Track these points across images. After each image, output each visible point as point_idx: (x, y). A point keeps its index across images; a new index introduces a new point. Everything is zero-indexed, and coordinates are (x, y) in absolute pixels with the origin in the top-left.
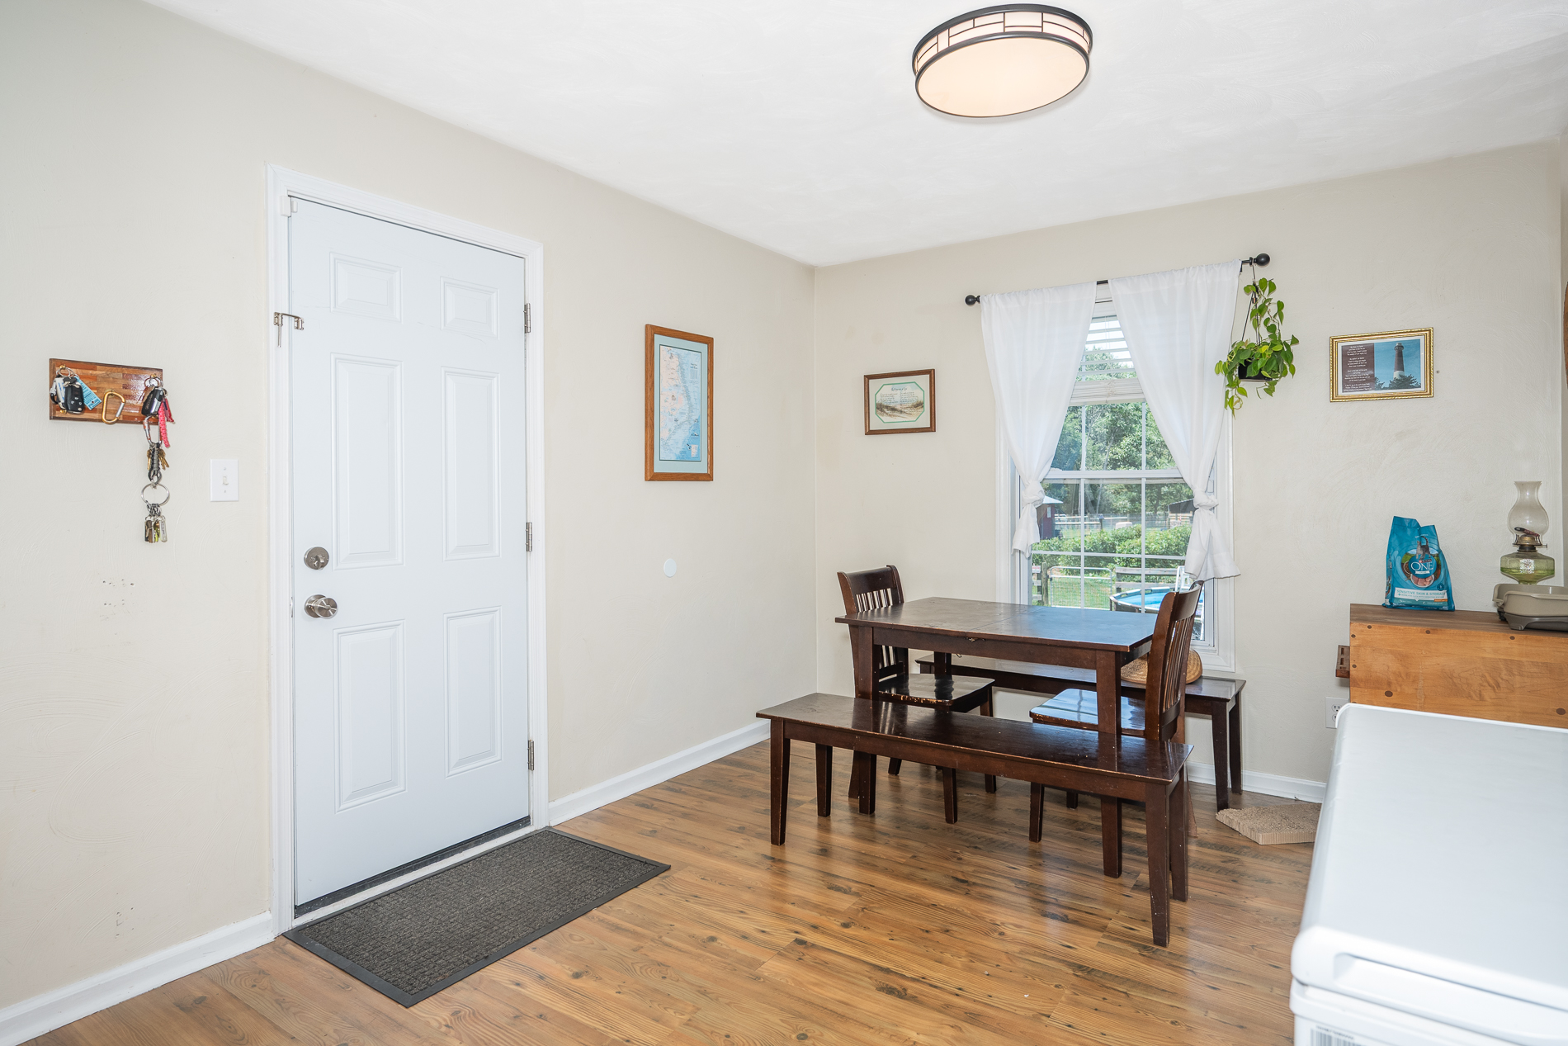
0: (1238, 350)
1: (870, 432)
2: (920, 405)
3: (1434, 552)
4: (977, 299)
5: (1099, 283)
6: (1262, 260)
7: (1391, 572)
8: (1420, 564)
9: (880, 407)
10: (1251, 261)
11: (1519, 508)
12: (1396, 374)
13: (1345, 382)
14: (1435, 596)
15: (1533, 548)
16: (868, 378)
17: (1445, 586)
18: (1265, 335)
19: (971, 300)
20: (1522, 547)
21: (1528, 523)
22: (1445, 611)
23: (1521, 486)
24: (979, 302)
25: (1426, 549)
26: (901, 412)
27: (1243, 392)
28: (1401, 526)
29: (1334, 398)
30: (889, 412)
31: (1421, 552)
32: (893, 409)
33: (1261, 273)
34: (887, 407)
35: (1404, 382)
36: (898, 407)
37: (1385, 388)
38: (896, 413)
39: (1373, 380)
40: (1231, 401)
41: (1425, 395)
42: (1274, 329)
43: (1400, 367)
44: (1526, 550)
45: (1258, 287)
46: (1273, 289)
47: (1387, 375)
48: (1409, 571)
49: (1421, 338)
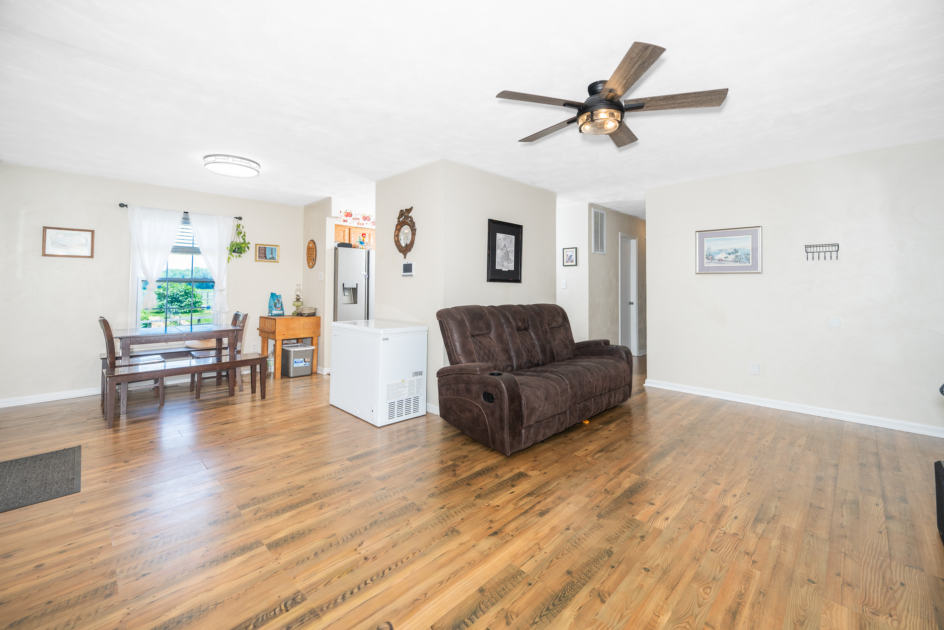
0: (232, 244)
1: (45, 255)
2: (84, 245)
3: (280, 301)
4: (127, 206)
5: (185, 212)
6: (240, 218)
7: (270, 307)
8: (278, 305)
9: (54, 244)
10: (237, 218)
11: (297, 290)
12: (271, 256)
13: (259, 256)
14: (281, 312)
15: (299, 299)
16: (46, 228)
17: (282, 310)
18: (242, 241)
19: (122, 205)
21: (298, 294)
22: (283, 315)
23: (297, 285)
25: (279, 301)
26: (70, 247)
27: (233, 256)
28: (273, 295)
29: (256, 260)
30: (61, 246)
31: (277, 301)
32: (65, 245)
33: (240, 222)
34: (60, 244)
35: (273, 258)
36: (68, 245)
37: (268, 259)
38: (66, 248)
39: (265, 257)
40: (229, 258)
41: (277, 262)
42: (244, 239)
43: (272, 254)
44: (298, 300)
45: (238, 226)
46: (243, 228)
47: (269, 256)
48: (275, 306)
49: (276, 247)
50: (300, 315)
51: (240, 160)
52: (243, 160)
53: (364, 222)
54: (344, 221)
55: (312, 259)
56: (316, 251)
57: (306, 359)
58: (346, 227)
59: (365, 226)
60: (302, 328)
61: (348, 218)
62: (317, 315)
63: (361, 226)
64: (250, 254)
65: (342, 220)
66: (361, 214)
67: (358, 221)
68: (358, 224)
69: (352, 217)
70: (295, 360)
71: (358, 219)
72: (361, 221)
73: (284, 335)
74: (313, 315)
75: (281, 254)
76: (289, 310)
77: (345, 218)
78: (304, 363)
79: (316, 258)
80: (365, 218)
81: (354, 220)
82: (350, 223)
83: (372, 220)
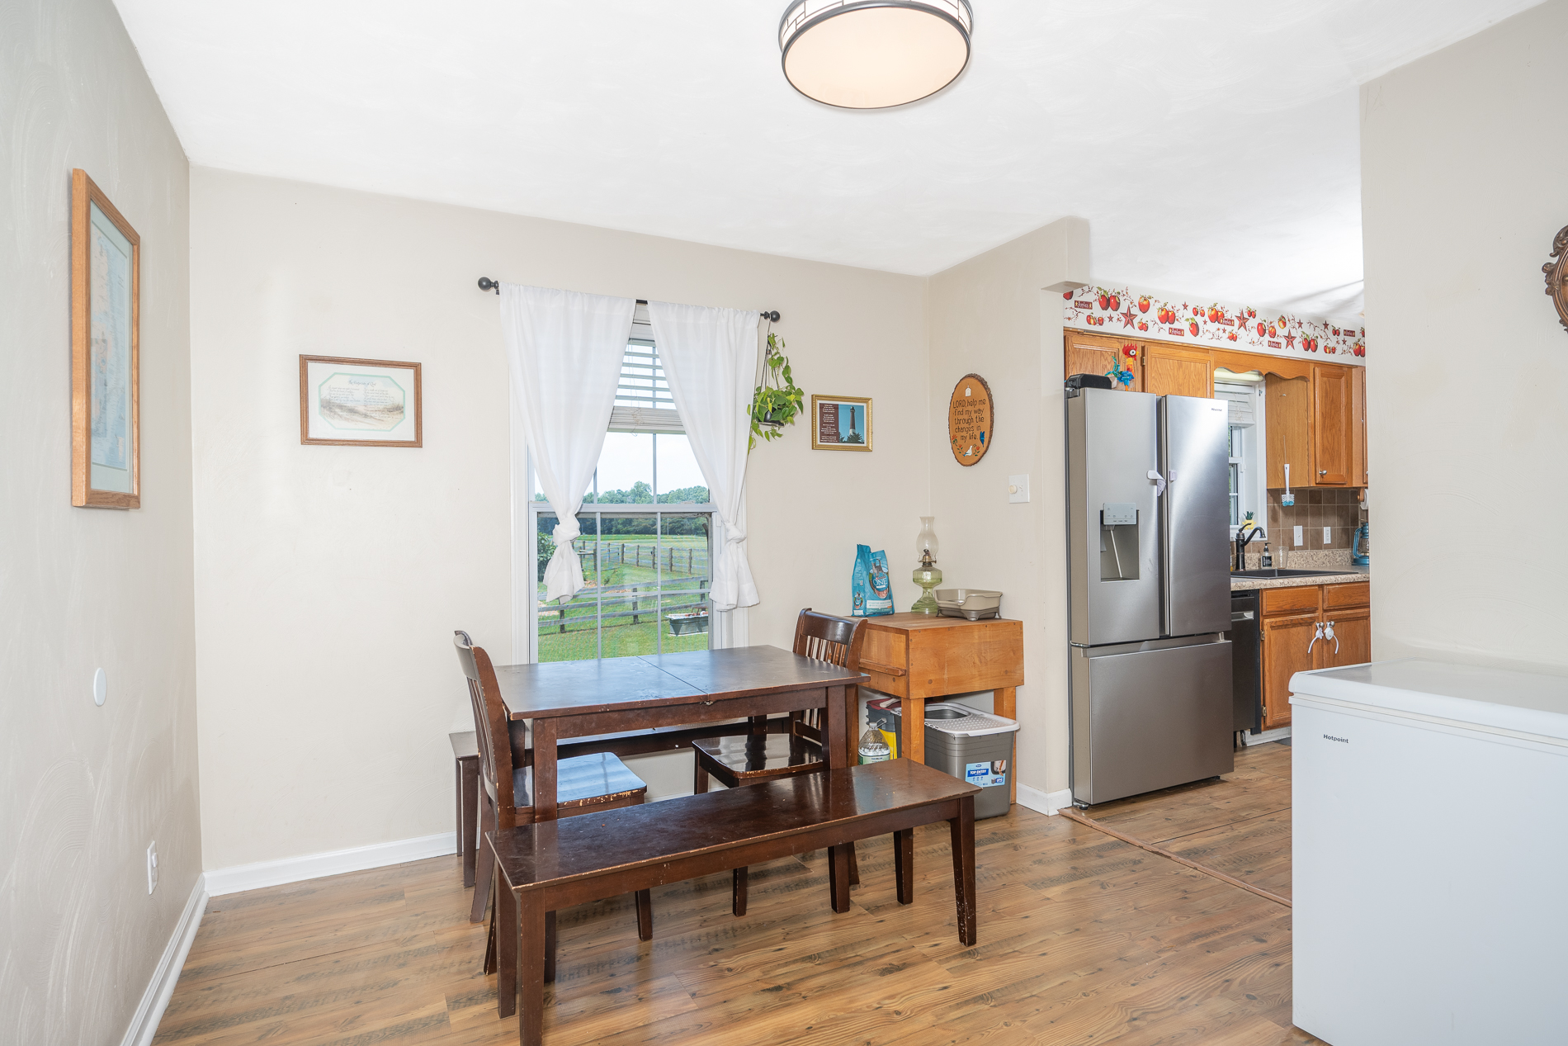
1: (309, 441)
2: (399, 409)
3: (885, 570)
4: (495, 285)
5: (638, 302)
6: (774, 317)
8: (878, 581)
9: (328, 406)
10: (766, 315)
11: (922, 535)
12: (851, 432)
13: (822, 434)
15: (930, 563)
16: (306, 359)
17: (890, 597)
19: (486, 284)
20: (924, 563)
21: (927, 546)
22: (891, 613)
23: (923, 519)
24: (496, 288)
25: (879, 568)
26: (366, 416)
27: (761, 434)
28: (863, 551)
29: (814, 447)
30: (344, 414)
31: (876, 571)
32: (352, 411)
33: (775, 328)
34: (341, 407)
36: (361, 409)
37: (845, 442)
38: (356, 417)
39: (837, 434)
40: (751, 440)
41: (867, 449)
42: (789, 380)
43: (853, 426)
44: (927, 565)
45: (771, 341)
46: (784, 345)
47: (845, 431)
48: (873, 586)
49: (865, 405)
50: (946, 613)
53: (1105, 314)
55: (973, 437)
56: (992, 408)
57: (997, 764)
59: (1107, 327)
62: (1006, 614)
63: (1097, 328)
64: (802, 425)
66: (1095, 290)
67: (1087, 312)
68: (1089, 318)
69: (1075, 297)
70: (970, 767)
71: (1088, 305)
72: (1097, 311)
73: (930, 682)
74: (989, 616)
75: (879, 426)
76: (906, 598)
78: (991, 776)
79: (991, 431)
80: (1107, 302)
81: (1078, 310)
82: (1069, 319)
83: (1123, 309)
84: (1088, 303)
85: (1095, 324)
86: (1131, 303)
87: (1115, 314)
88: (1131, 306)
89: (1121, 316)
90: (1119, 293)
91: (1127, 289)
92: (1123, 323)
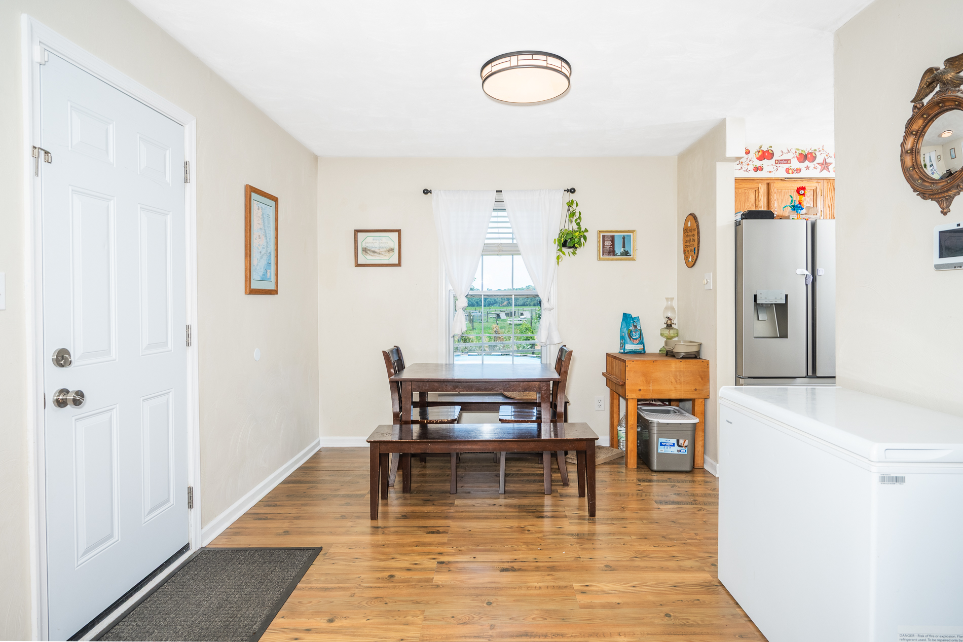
0: (562, 233)
1: (358, 265)
2: (391, 250)
3: (639, 328)
4: (430, 192)
5: (497, 191)
6: (573, 191)
7: (622, 338)
8: (634, 334)
9: (365, 250)
10: (567, 191)
11: (667, 308)
12: (622, 250)
13: (604, 252)
14: (639, 347)
15: (671, 325)
16: (357, 231)
17: (642, 343)
18: (575, 227)
19: (426, 192)
20: (667, 325)
21: (669, 315)
22: (642, 353)
23: (667, 299)
24: (431, 193)
25: (636, 327)
26: (379, 254)
27: (564, 254)
28: (626, 317)
29: (599, 259)
30: (371, 253)
31: (634, 328)
32: (374, 252)
33: (572, 197)
34: (370, 250)
35: (626, 253)
36: (377, 251)
37: (618, 256)
38: (375, 254)
39: (614, 252)
40: (558, 258)
41: (633, 259)
42: (578, 224)
43: (624, 247)
44: (669, 326)
45: (570, 204)
46: (577, 205)
47: (619, 249)
48: (630, 336)
49: (632, 234)
50: (670, 354)
51: (530, 57)
52: (535, 57)
53: (802, 166)
54: (757, 169)
55: (691, 251)
56: (698, 233)
57: (681, 441)
58: (761, 180)
59: (804, 174)
60: (673, 380)
61: (765, 163)
63: (796, 175)
64: (591, 247)
65: (751, 168)
66: (793, 151)
67: (787, 166)
68: (787, 171)
69: (775, 158)
70: (661, 440)
71: (787, 161)
72: (795, 164)
73: (640, 390)
74: (695, 356)
75: (641, 246)
76: (654, 343)
77: (758, 163)
78: (676, 448)
79: (698, 247)
80: (804, 157)
81: (778, 165)
82: (770, 172)
83: (820, 159)
84: (787, 160)
85: (793, 173)
86: (827, 155)
87: (811, 165)
88: (826, 157)
89: (817, 165)
90: (816, 150)
91: (823, 147)
92: (819, 170)
